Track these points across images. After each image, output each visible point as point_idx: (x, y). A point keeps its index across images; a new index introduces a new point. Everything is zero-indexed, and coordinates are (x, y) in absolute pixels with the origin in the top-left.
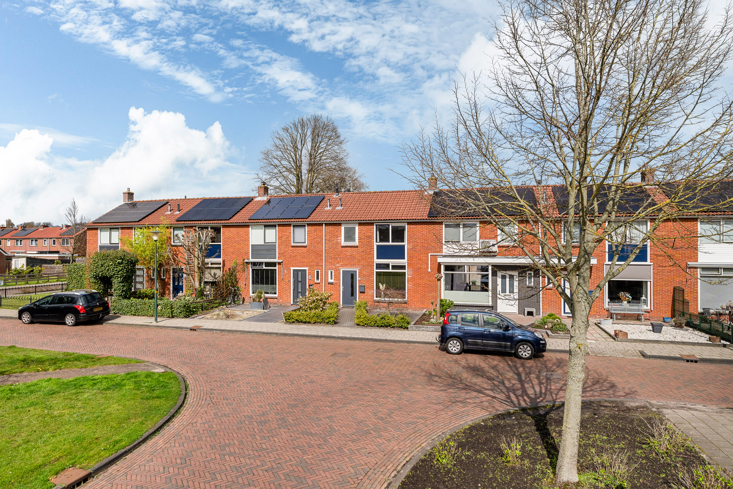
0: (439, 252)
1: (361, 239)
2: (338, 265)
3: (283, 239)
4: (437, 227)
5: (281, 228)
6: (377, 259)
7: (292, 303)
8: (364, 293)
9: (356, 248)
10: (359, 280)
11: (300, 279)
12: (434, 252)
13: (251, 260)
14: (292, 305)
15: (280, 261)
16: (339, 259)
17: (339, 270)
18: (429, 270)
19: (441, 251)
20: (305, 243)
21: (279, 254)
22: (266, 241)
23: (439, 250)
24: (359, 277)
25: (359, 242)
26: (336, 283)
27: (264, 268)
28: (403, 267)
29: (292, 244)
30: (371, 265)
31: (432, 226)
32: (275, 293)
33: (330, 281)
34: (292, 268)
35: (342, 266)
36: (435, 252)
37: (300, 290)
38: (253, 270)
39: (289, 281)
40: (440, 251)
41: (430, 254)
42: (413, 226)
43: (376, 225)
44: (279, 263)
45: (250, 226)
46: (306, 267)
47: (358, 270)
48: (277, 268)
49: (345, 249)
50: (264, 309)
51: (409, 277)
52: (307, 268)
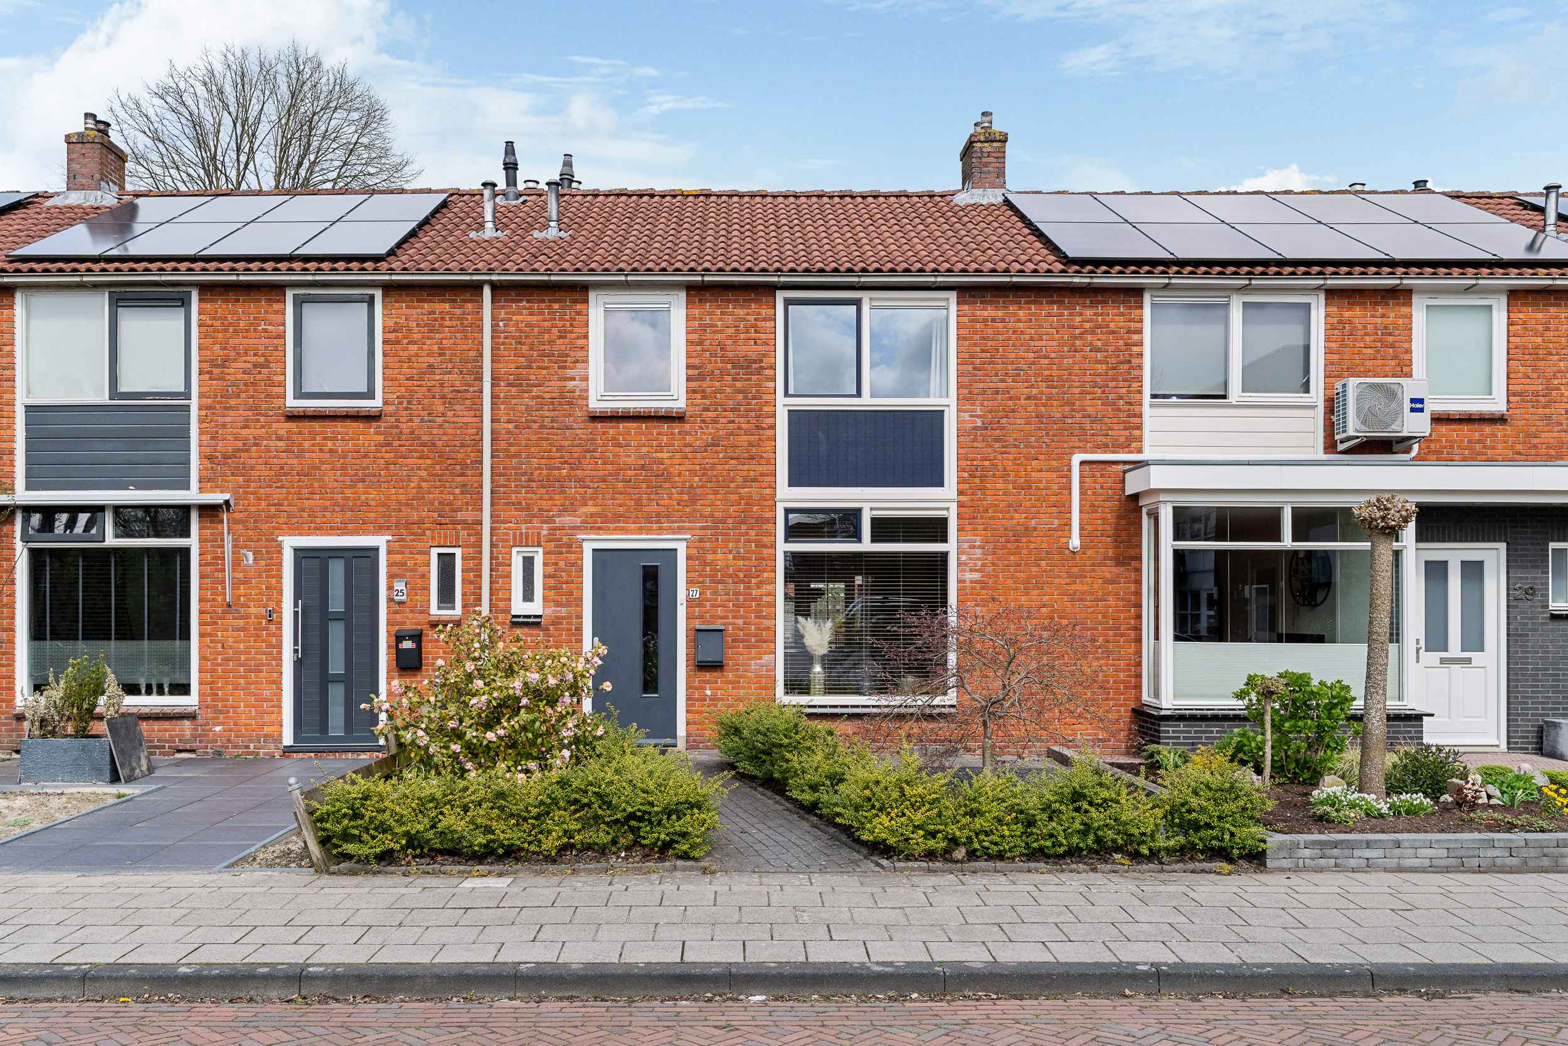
0: (1126, 447)
1: (701, 377)
2: (567, 520)
3: (235, 371)
4: (1113, 315)
5: (219, 307)
6: (792, 483)
7: (288, 739)
8: (715, 666)
9: (677, 428)
10: (691, 603)
11: (336, 604)
12: (1097, 448)
13: (23, 495)
14: (288, 751)
15: (218, 498)
16: (573, 489)
17: (574, 547)
18: (1075, 542)
19: (1133, 441)
20: (370, 395)
21: (207, 458)
22: (123, 388)
23: (1122, 435)
24: (690, 582)
25: (691, 392)
26: (556, 622)
27: (111, 540)
28: (935, 529)
29: (291, 402)
30: (761, 520)
31: (1089, 313)
32: (183, 689)
33: (519, 607)
34: (290, 543)
35: (595, 524)
36: (1105, 447)
37: (336, 667)
38: (36, 556)
39: (273, 617)
40: (1130, 440)
41: (1077, 458)
42: (989, 312)
43: (788, 302)
44: (209, 511)
45: (19, 297)
46: (378, 530)
47: (682, 550)
48: (193, 542)
49: (611, 429)
50: (115, 779)
51: (969, 576)
52: (380, 541)
